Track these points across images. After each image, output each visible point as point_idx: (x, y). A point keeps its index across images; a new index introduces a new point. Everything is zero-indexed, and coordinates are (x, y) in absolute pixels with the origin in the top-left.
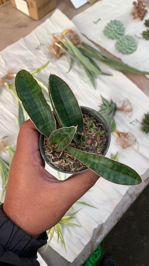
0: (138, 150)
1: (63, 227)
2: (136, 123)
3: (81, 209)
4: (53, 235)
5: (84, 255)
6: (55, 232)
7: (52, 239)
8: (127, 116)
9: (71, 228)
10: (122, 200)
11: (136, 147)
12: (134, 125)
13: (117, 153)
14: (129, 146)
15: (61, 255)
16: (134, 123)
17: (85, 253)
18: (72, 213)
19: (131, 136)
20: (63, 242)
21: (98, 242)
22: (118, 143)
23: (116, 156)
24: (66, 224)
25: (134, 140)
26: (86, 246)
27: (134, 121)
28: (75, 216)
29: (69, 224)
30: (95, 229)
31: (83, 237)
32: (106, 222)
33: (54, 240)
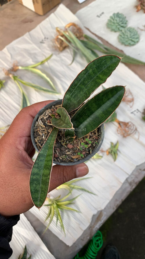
0: (138, 139)
1: (62, 212)
2: (137, 113)
3: (80, 195)
4: (52, 219)
5: (83, 240)
6: (54, 217)
7: (51, 223)
8: (129, 106)
9: (70, 214)
10: (121, 188)
11: (136, 136)
12: (135, 115)
13: (118, 142)
14: (129, 135)
15: (61, 238)
16: (135, 113)
17: (84, 238)
18: (72, 198)
19: (132, 125)
20: (62, 226)
21: (96, 228)
22: (119, 132)
23: (116, 145)
24: (66, 210)
25: (134, 129)
26: (85, 231)
27: (135, 111)
28: (74, 201)
29: (68, 209)
30: (94, 215)
31: (82, 223)
32: (105, 208)
33: (53, 224)
